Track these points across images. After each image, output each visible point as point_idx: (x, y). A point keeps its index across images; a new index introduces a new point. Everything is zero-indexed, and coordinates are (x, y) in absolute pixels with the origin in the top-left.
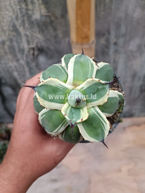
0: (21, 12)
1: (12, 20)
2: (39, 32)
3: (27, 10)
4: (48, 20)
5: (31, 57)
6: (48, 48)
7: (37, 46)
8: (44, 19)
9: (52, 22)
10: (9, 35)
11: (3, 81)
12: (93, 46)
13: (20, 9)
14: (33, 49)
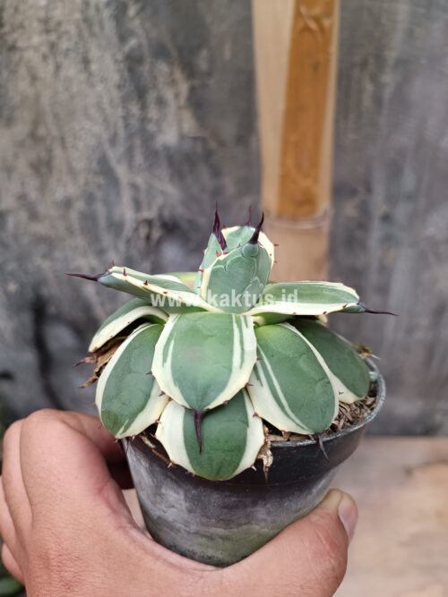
0: (127, 126)
1: (100, 144)
2: (172, 179)
3: (144, 120)
4: (199, 149)
5: (142, 244)
6: (191, 222)
7: (161, 216)
8: (187, 145)
9: (208, 155)
10: (87, 183)
11: (52, 309)
12: (326, 226)
13: (125, 118)
14: (149, 223)
